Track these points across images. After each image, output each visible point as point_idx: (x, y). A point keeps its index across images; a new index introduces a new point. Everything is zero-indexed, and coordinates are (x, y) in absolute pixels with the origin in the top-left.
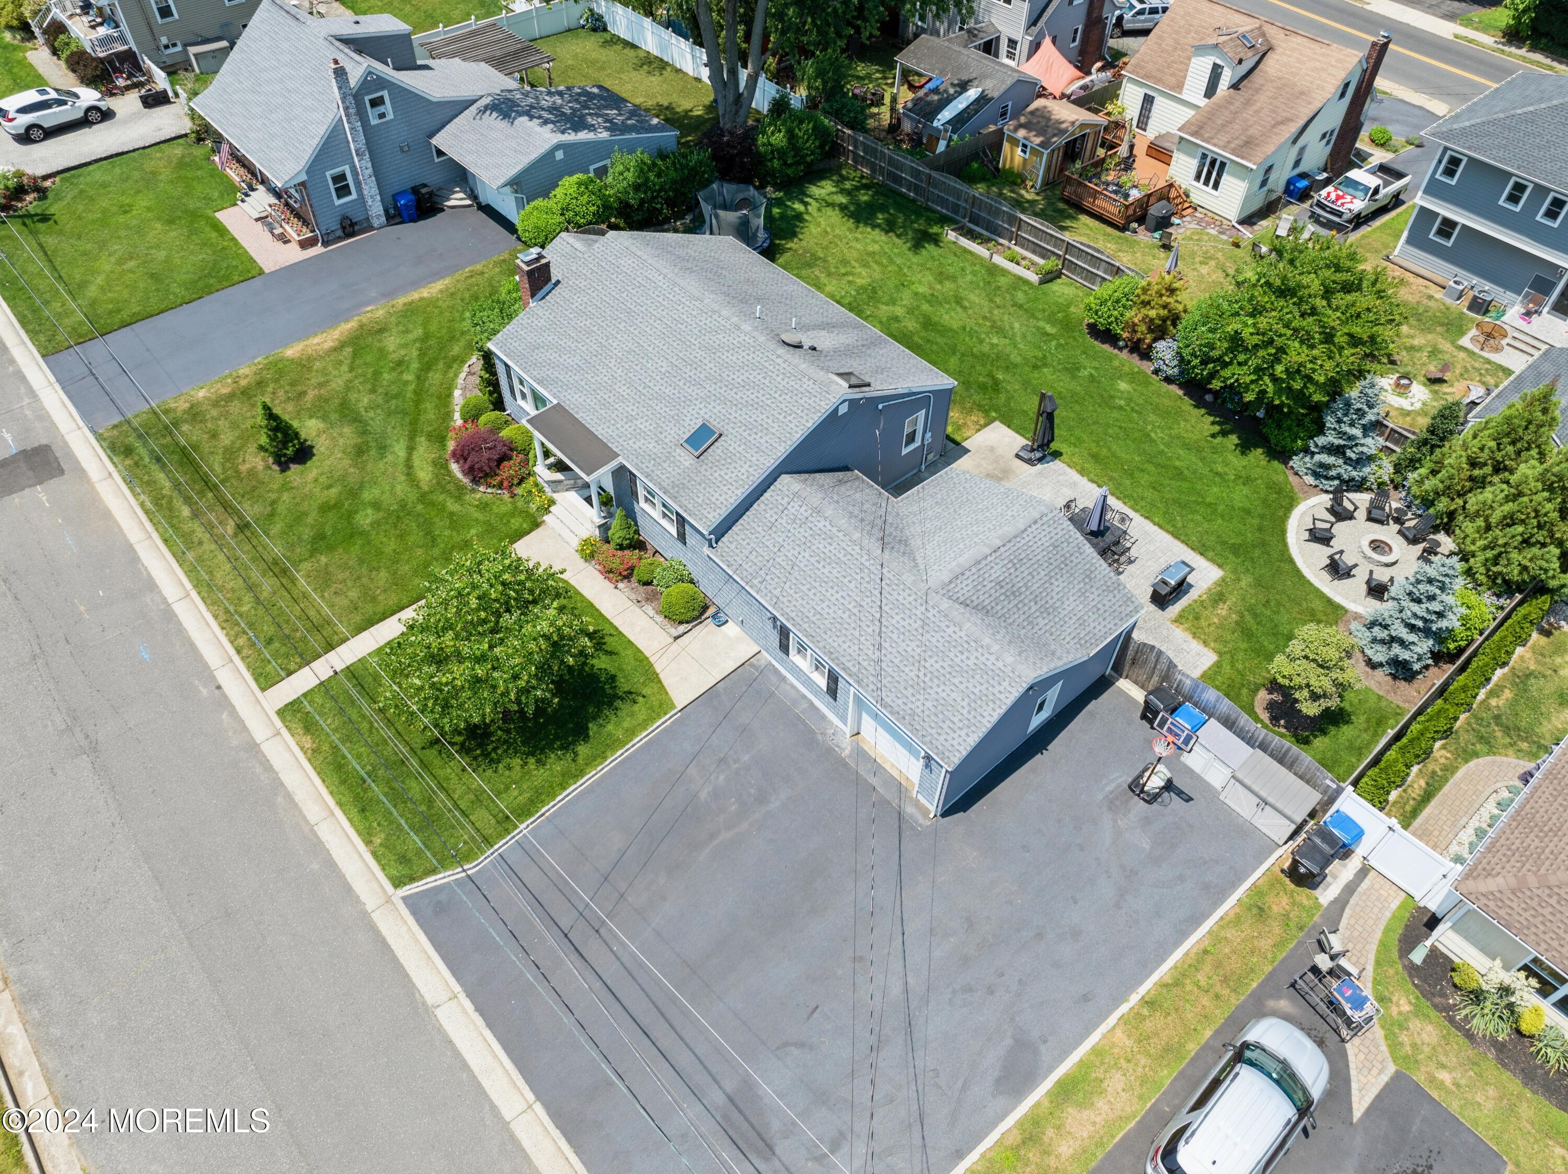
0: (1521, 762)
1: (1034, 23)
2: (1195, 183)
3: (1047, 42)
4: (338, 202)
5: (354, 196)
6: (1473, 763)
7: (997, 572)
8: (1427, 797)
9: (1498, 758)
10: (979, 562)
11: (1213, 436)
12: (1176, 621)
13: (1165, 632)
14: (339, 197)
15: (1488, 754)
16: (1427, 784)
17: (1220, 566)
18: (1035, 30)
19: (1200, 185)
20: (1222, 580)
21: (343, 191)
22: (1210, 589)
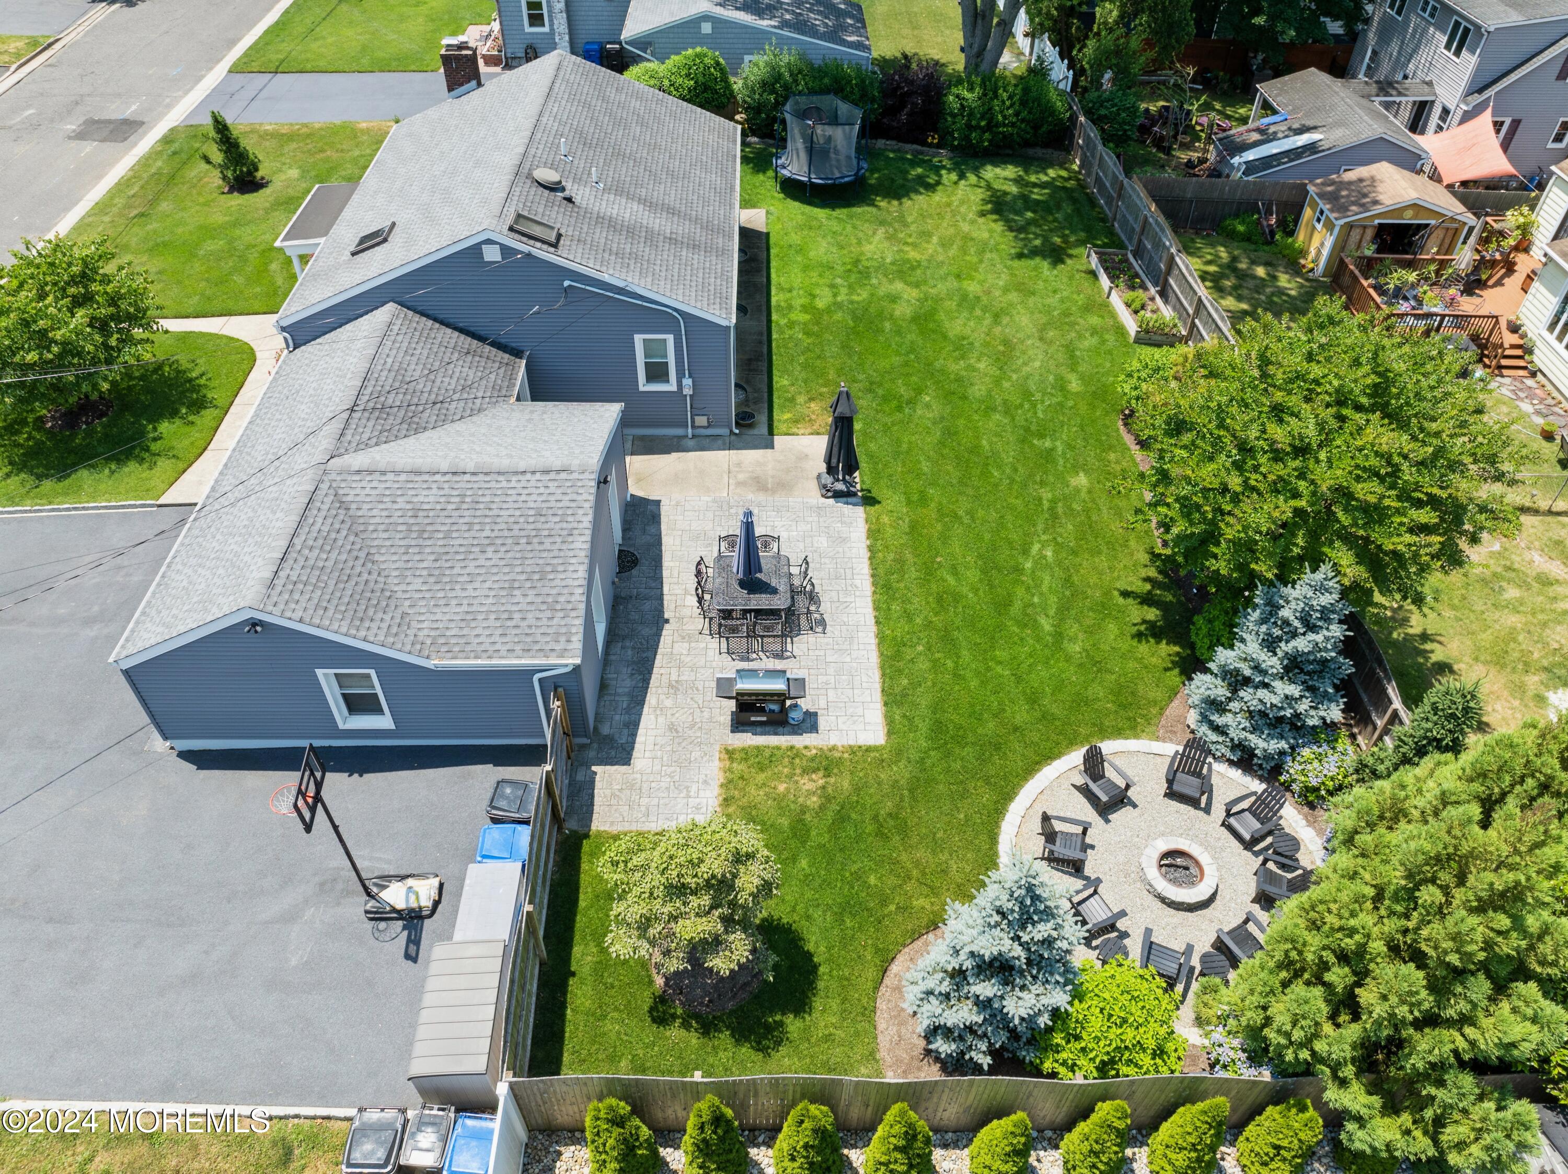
1: (1480, 91)
2: (1546, 334)
3: (1486, 118)
4: (528, 29)
5: (546, 29)
7: (429, 497)
10: (418, 473)
11: (1125, 594)
12: (728, 751)
13: (696, 754)
14: (531, 25)
17: (890, 733)
18: (1477, 99)
19: (1551, 338)
20: (869, 749)
21: (536, 19)
22: (833, 748)
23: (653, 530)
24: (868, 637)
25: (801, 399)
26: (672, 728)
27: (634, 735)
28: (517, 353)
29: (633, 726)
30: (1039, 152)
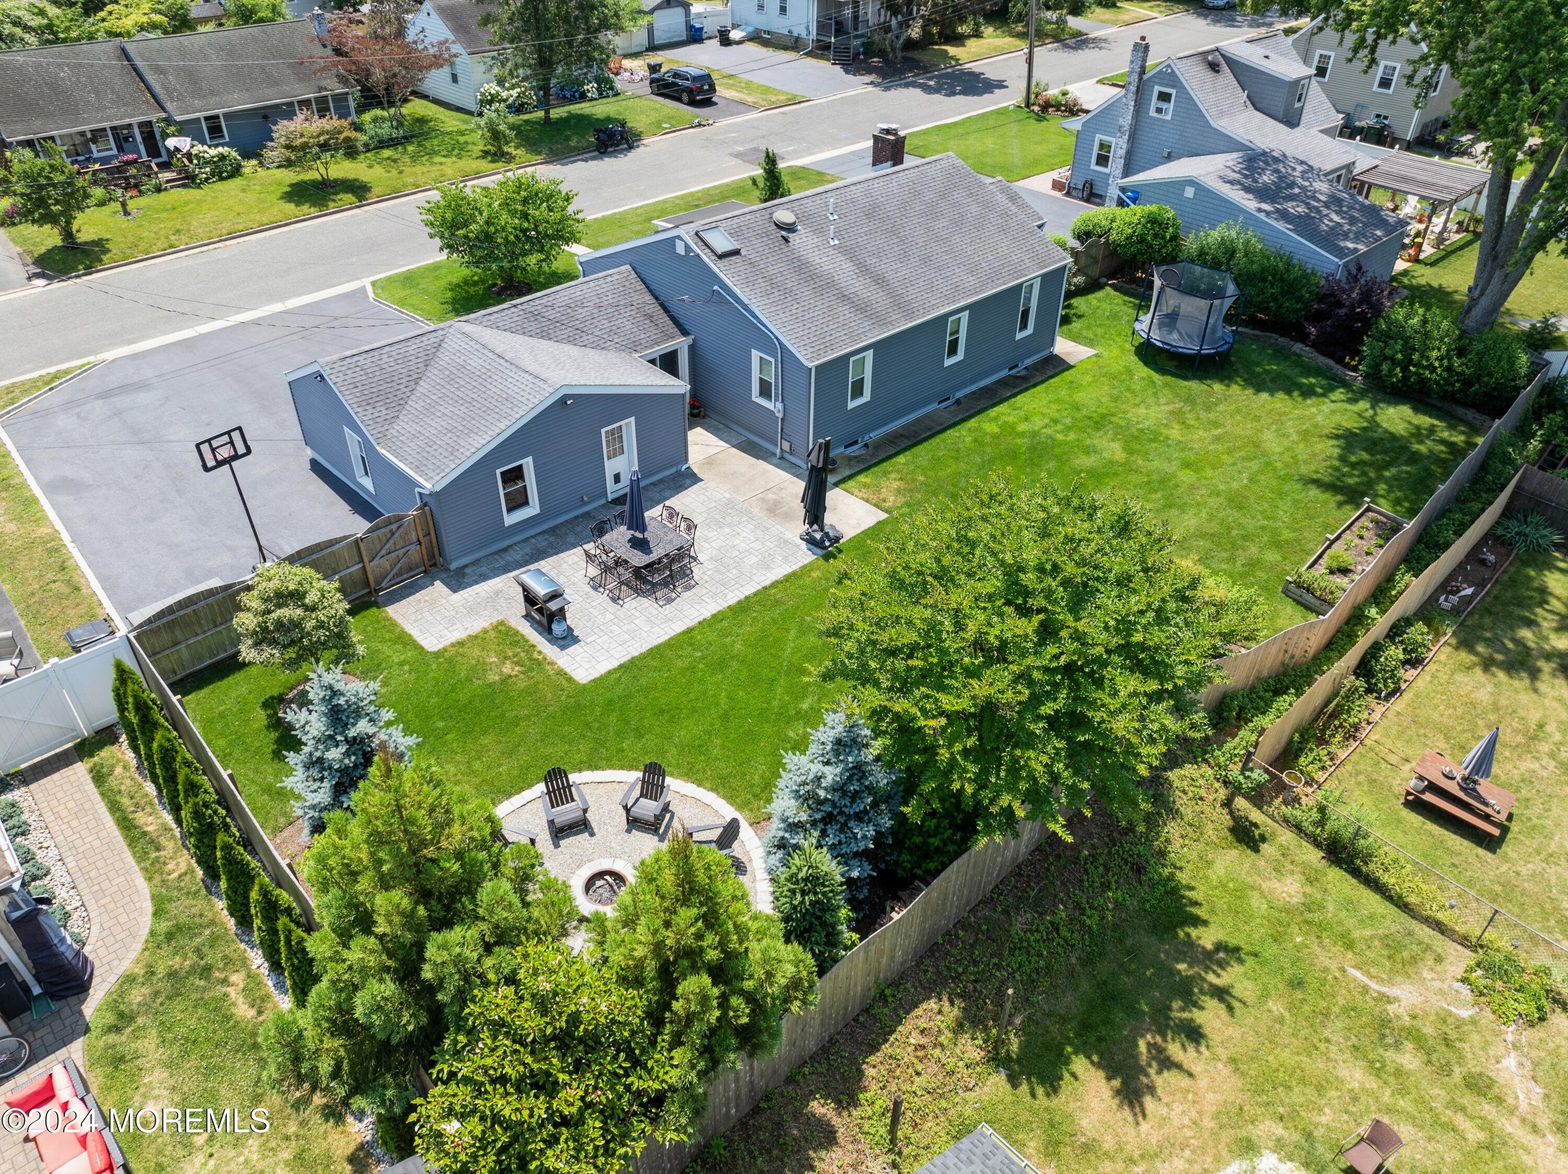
0: (113, 979)
5: (1107, 170)
6: (148, 907)
8: (126, 824)
9: (139, 946)
12: (503, 622)
13: (486, 613)
15: (152, 933)
16: (145, 834)
17: (595, 681)
20: (570, 680)
21: (1103, 160)
22: (552, 663)
23: (667, 493)
24: (679, 627)
25: (893, 476)
26: (497, 593)
27: (476, 582)
28: (685, 333)
29: (484, 578)
30: (1470, 414)
